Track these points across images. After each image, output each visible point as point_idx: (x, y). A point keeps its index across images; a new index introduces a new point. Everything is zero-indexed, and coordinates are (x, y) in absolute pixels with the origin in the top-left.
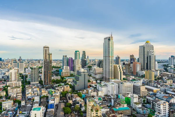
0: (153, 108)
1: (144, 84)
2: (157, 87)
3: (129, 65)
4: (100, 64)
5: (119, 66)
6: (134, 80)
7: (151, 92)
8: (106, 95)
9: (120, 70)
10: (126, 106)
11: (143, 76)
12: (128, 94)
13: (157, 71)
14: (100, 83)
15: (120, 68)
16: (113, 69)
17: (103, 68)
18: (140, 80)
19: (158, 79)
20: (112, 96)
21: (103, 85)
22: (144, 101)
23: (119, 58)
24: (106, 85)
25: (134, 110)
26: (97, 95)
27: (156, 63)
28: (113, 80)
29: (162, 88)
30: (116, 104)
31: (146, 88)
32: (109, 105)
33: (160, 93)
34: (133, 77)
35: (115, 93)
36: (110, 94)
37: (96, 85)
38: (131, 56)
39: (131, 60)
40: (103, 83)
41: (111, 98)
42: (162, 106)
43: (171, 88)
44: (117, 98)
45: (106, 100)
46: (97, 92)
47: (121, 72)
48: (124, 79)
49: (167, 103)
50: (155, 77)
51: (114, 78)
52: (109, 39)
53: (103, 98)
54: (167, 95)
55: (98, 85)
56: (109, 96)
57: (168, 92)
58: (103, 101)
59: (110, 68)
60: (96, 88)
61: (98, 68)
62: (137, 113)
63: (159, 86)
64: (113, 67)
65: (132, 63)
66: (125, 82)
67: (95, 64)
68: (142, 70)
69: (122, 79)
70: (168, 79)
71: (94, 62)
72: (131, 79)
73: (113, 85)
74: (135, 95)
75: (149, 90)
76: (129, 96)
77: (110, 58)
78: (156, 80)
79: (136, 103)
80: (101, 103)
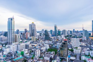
0: (34, 54)
1: (31, 43)
2: (36, 44)
3: (24, 34)
4: (5, 34)
5: (18, 35)
6: (26, 41)
7: (34, 47)
8: (9, 53)
9: (19, 37)
10: (21, 56)
11: (31, 39)
12: (23, 49)
13: (37, 36)
14: (5, 46)
15: (18, 36)
16: (14, 37)
17: (7, 36)
18: (29, 41)
19: (37, 40)
20: (13, 53)
21: (7, 47)
22: (31, 51)
23: (18, 30)
24: (9, 47)
25: (25, 57)
26: (3, 54)
27: (37, 32)
28: (14, 43)
29: (38, 44)
30: (15, 56)
31: (32, 45)
32: (11, 58)
33: (38, 46)
34: (26, 40)
35: (15, 50)
36: (12, 52)
37: (2, 48)
38: (25, 29)
39: (25, 31)
40: (7, 46)
41: (12, 54)
42: (37, 52)
43: (42, 43)
44: (16, 53)
45: (9, 56)
46: (2, 52)
47: (19, 38)
48: (21, 42)
49: (40, 50)
50: (36, 39)
51: (15, 42)
52: (12, 20)
53: (7, 55)
54: (40, 47)
55: (3, 48)
56: (12, 53)
57: (41, 45)
58: (7, 57)
59: (13, 36)
60: (2, 50)
61: (4, 37)
62: (27, 58)
63: (37, 43)
64: (14, 35)
65: (25, 33)
66: (21, 43)
67: (2, 35)
68: (30, 36)
69: (20, 42)
70: (41, 40)
71: (1, 33)
72: (25, 41)
73: (14, 46)
74: (26, 50)
75: (33, 46)
76: (23, 50)
77: (13, 31)
78: (36, 40)
79: (26, 53)
80: (5, 59)
